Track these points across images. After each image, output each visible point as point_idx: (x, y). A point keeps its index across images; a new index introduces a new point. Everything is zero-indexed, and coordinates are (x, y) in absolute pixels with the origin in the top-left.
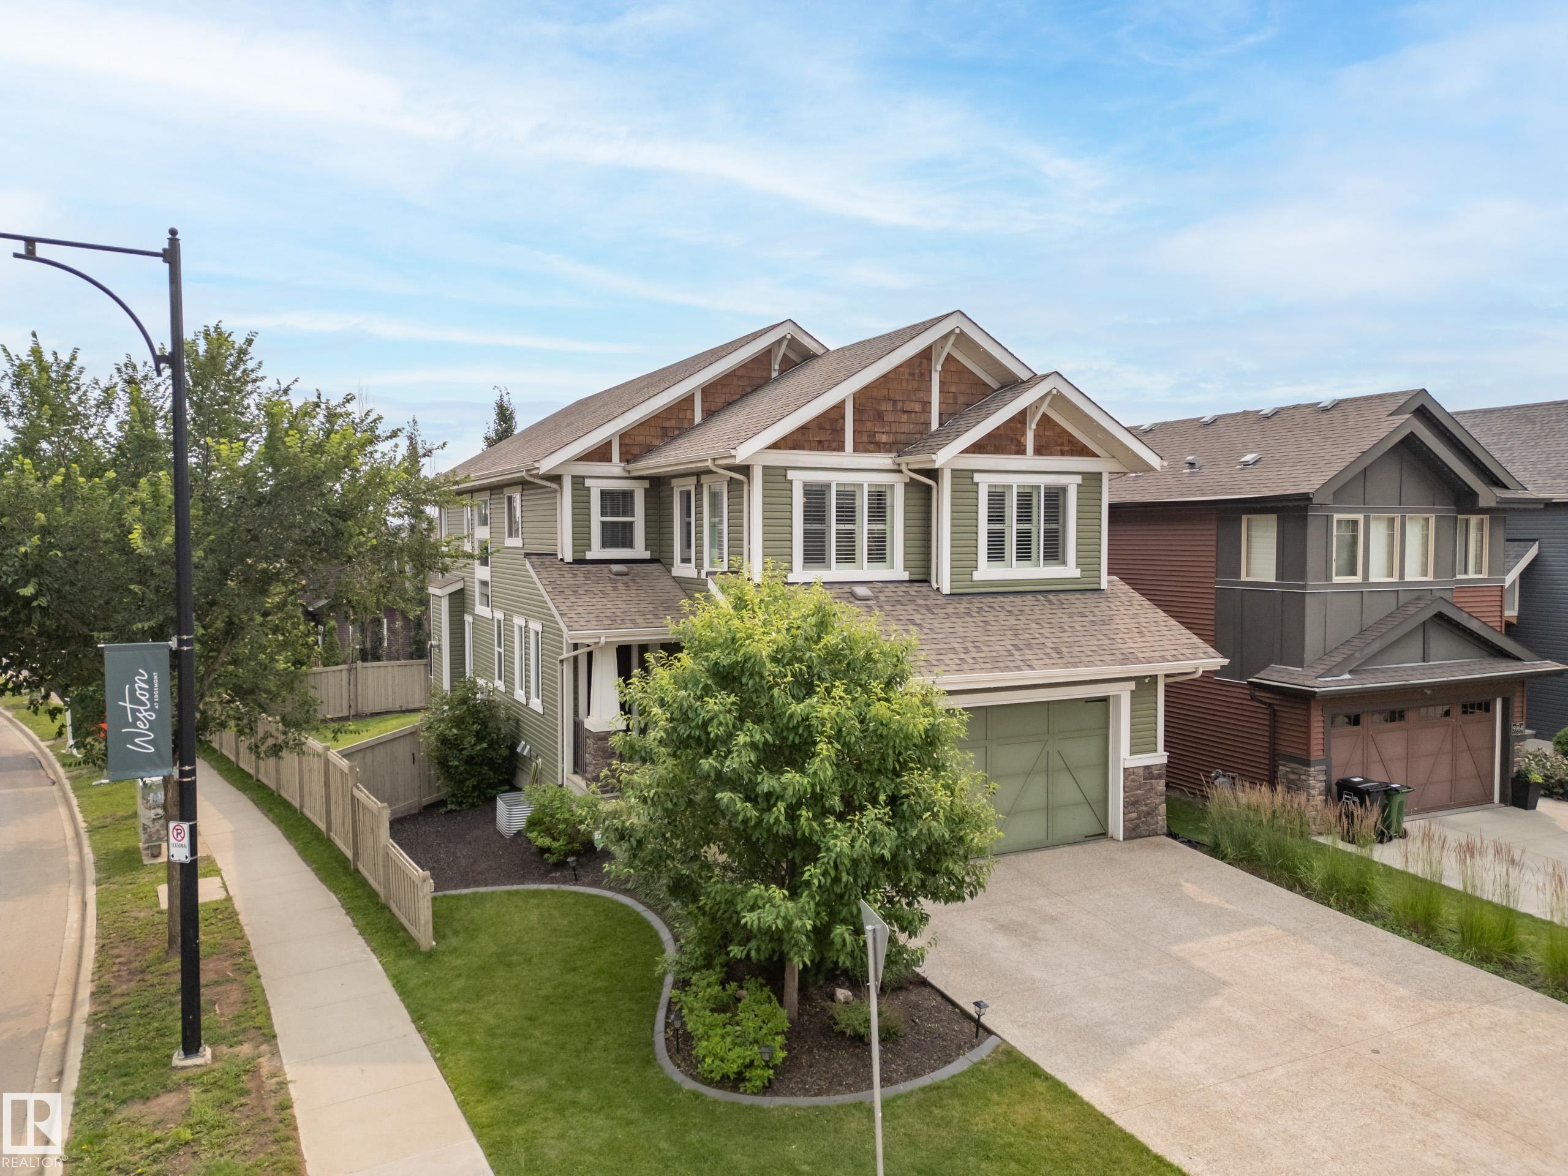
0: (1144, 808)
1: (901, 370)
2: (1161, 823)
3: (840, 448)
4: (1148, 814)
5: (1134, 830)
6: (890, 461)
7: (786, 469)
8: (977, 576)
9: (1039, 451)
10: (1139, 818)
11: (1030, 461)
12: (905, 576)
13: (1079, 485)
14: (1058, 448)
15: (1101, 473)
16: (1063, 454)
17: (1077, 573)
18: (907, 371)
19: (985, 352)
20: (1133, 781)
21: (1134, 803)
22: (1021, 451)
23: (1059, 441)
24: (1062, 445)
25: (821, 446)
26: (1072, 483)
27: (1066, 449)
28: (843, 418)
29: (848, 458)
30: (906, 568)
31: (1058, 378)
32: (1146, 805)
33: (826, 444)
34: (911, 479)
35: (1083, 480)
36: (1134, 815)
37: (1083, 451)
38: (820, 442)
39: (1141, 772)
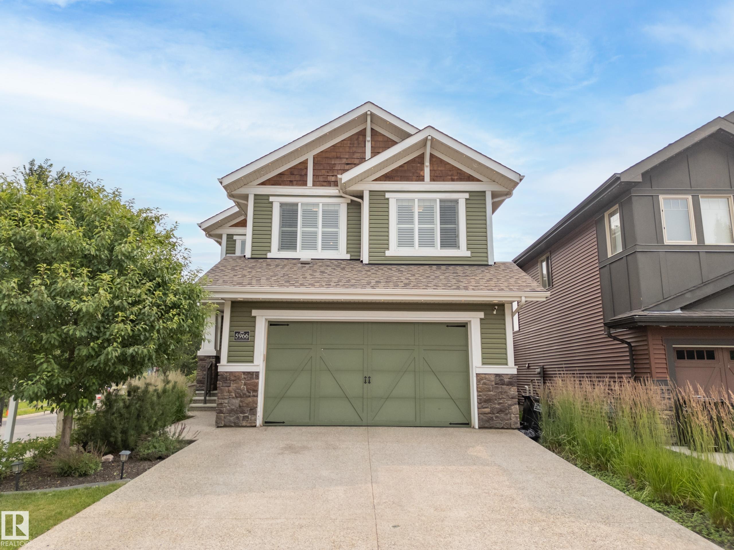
0: (497, 406)
1: (345, 142)
2: (514, 419)
3: (304, 183)
4: (501, 411)
5: (488, 421)
6: (337, 191)
7: (269, 196)
8: (388, 253)
9: (433, 179)
10: (492, 413)
11: (427, 185)
12: (348, 257)
13: (467, 199)
14: (450, 177)
15: (484, 192)
16: (453, 180)
17: (468, 254)
18: (349, 142)
19: (391, 124)
20: (485, 384)
21: (486, 401)
22: (421, 179)
23: (450, 173)
24: (452, 175)
25: (291, 183)
26: (462, 199)
27: (456, 177)
28: (306, 168)
29: (309, 189)
30: (348, 252)
31: (431, 130)
32: (500, 404)
33: (295, 183)
34: (352, 201)
35: (470, 196)
36: (487, 410)
37: (470, 178)
38: (291, 181)
39: (493, 378)
